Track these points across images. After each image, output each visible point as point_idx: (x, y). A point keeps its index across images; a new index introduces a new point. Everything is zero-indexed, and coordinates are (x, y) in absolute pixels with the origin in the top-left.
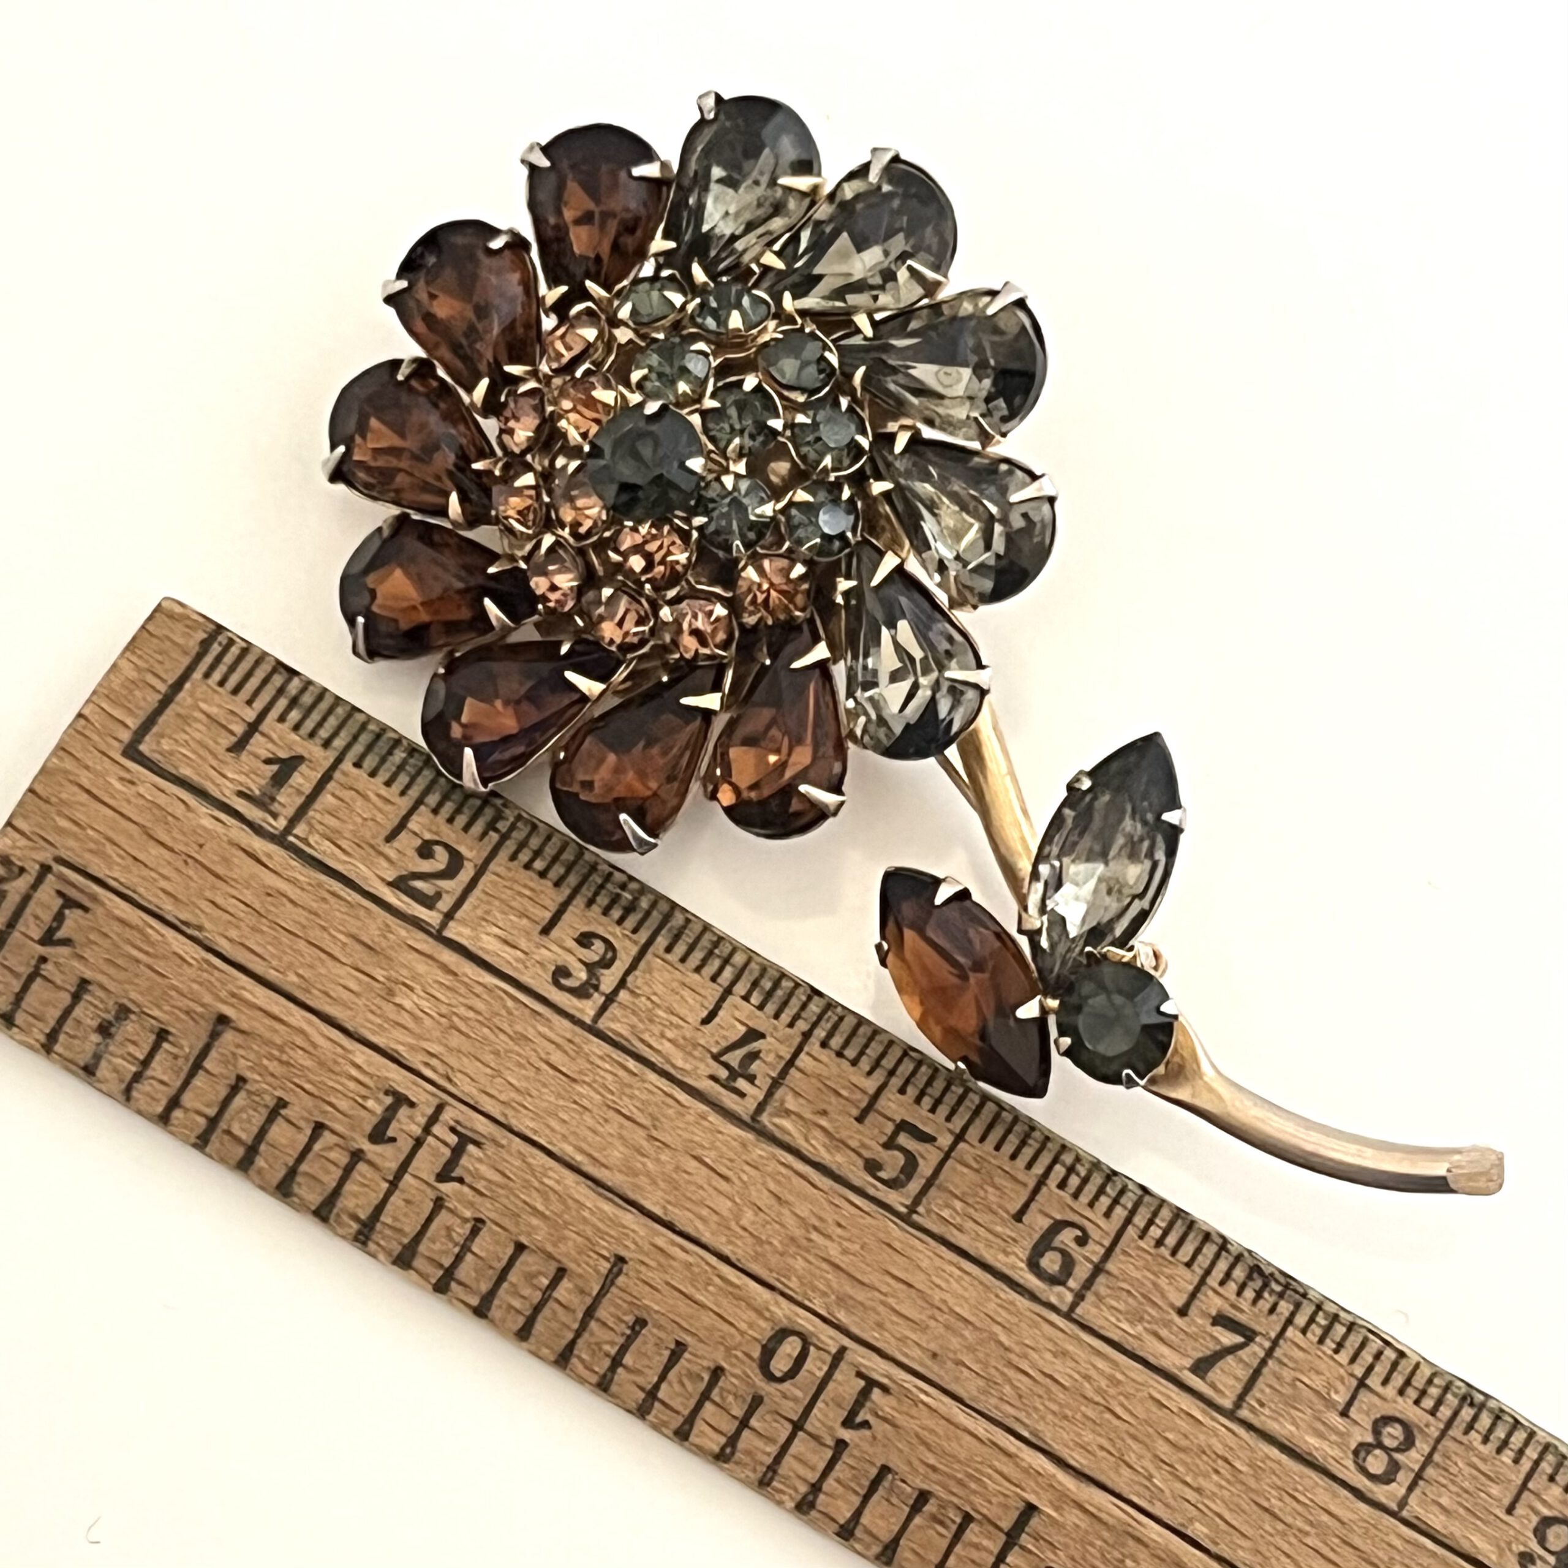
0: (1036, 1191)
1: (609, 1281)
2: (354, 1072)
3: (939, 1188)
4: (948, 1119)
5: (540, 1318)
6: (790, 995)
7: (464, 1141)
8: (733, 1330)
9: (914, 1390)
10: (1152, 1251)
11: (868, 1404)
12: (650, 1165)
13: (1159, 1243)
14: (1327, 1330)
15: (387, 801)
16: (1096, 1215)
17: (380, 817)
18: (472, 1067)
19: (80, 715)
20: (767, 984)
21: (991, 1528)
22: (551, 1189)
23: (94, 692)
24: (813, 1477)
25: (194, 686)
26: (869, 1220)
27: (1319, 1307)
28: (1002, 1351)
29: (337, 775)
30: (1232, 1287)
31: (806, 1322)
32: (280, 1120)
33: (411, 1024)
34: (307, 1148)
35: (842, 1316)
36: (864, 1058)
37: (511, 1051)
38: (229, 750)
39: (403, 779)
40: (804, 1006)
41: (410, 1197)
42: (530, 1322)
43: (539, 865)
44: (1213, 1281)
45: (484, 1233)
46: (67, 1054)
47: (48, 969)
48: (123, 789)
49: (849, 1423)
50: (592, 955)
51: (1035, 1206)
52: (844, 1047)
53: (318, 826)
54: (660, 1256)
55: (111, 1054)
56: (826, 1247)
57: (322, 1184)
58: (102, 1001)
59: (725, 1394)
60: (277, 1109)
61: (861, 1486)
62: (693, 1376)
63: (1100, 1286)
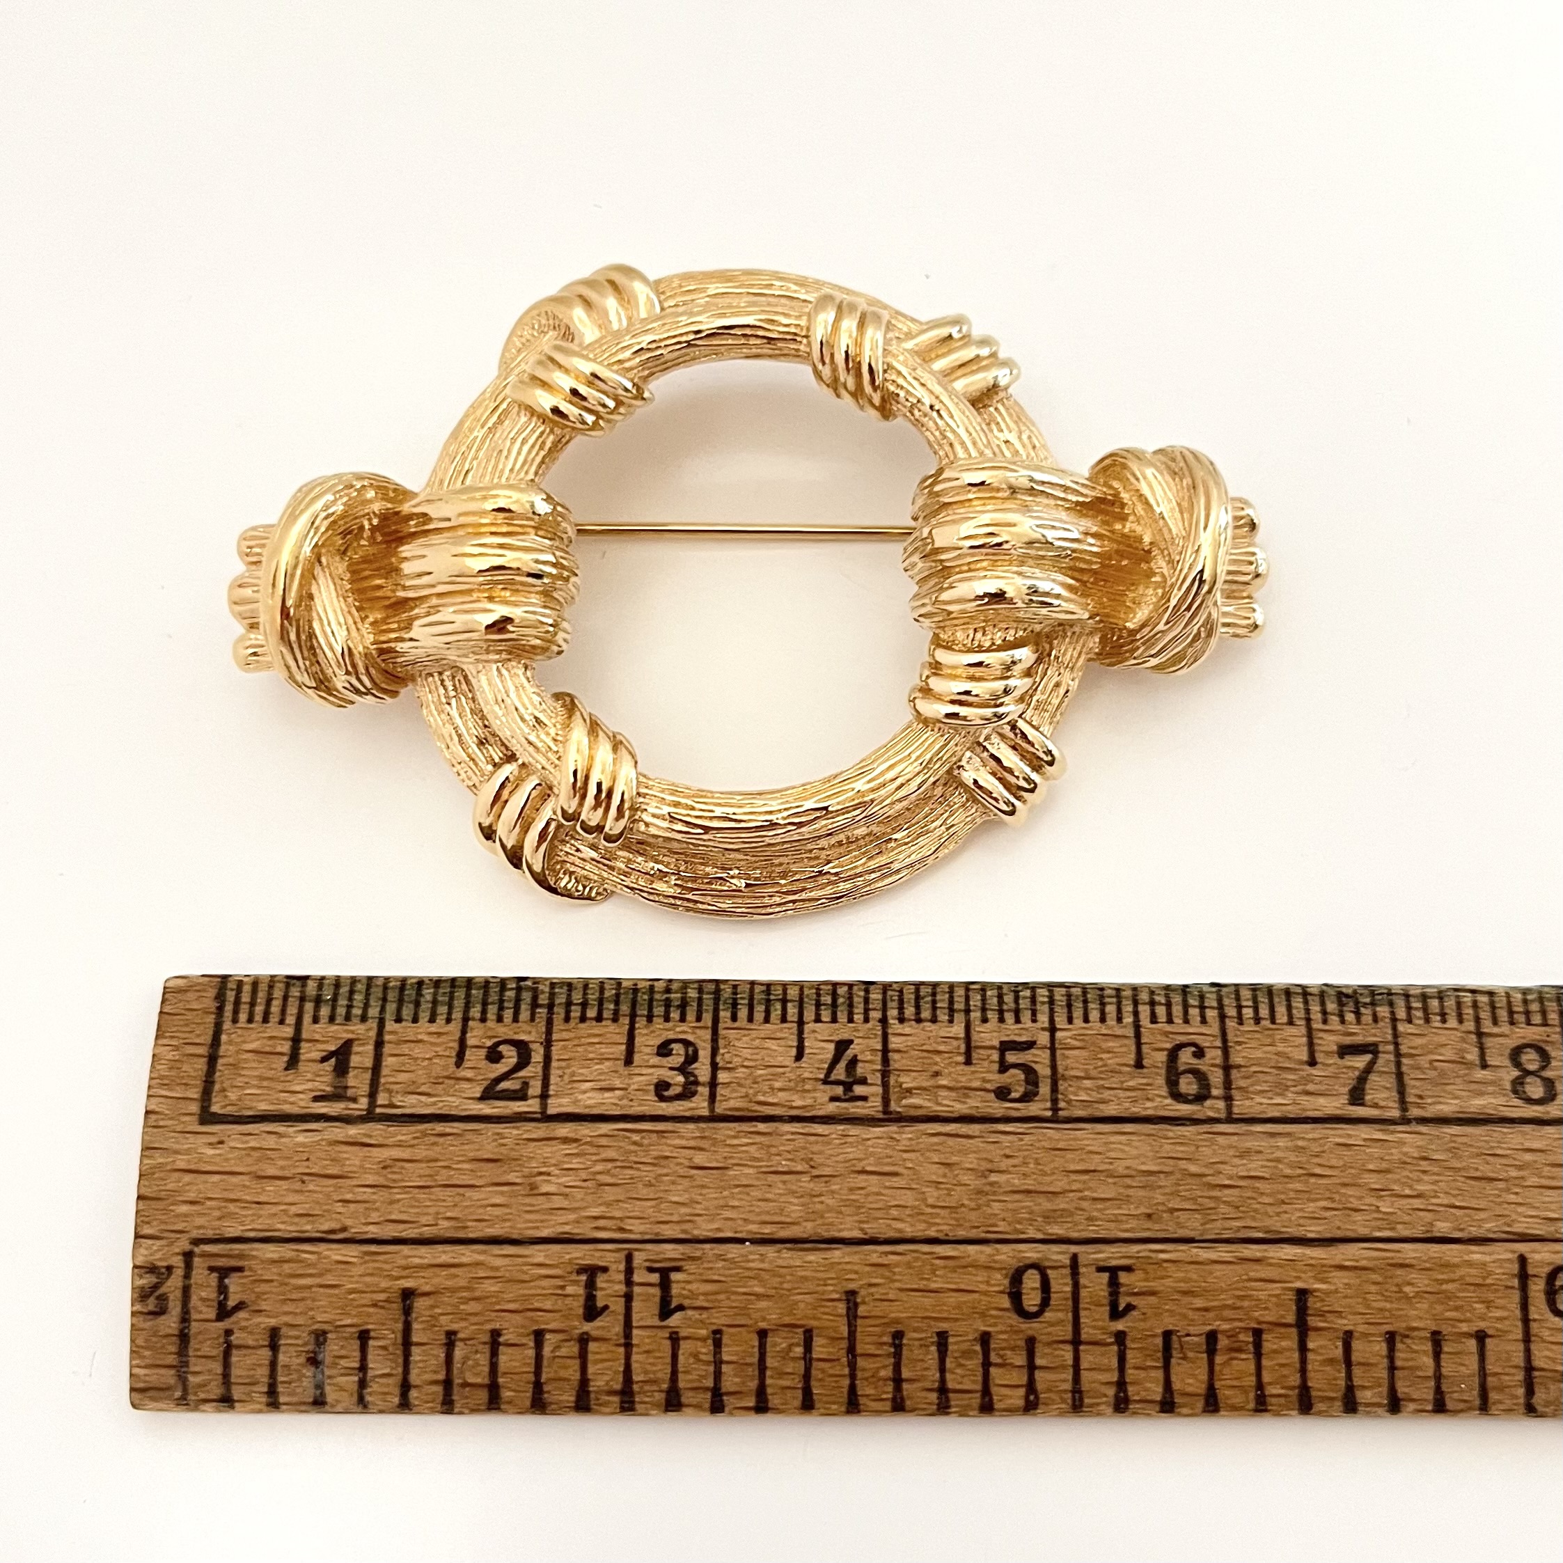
0: (1138, 1035)
1: (852, 1318)
2: (543, 1271)
3: (1064, 1078)
4: (1034, 1021)
5: (813, 1383)
6: (850, 997)
7: (665, 1273)
8: (976, 1296)
9: (1153, 1255)
10: (1257, 1029)
11: (1122, 1290)
12: (830, 1202)
13: (1257, 1020)
14: (1425, 1009)
15: (439, 1034)
16: (1195, 1027)
17: (441, 1051)
18: (637, 1208)
19: (147, 1112)
20: (828, 1000)
21: (1282, 1330)
22: (761, 1269)
23: (149, 1087)
24: (1114, 1377)
25: (229, 1036)
26: (1027, 1138)
27: (1407, 996)
29: (387, 1037)
30: (1333, 1019)
31: (1031, 1253)
32: (502, 1348)
33: (565, 1204)
34: (539, 1358)
35: (1056, 1230)
36: (938, 1012)
37: (661, 1175)
38: (286, 1069)
39: (442, 1010)
40: (866, 1001)
41: (647, 1348)
42: (807, 1392)
43: (592, 1013)
44: (1317, 1024)
45: (725, 1340)
46: (294, 1399)
47: (237, 1338)
48: (218, 1152)
49: (1115, 1314)
50: (677, 1059)
51: (1145, 1049)
52: (918, 1012)
53: (395, 1087)
54: (881, 1271)
55: (330, 1377)
56: (1008, 1181)
57: (569, 1380)
58: (297, 1338)
59: (1002, 1352)
60: (494, 1341)
61: (1156, 1360)
62: (967, 1354)
63: (1238, 1081)
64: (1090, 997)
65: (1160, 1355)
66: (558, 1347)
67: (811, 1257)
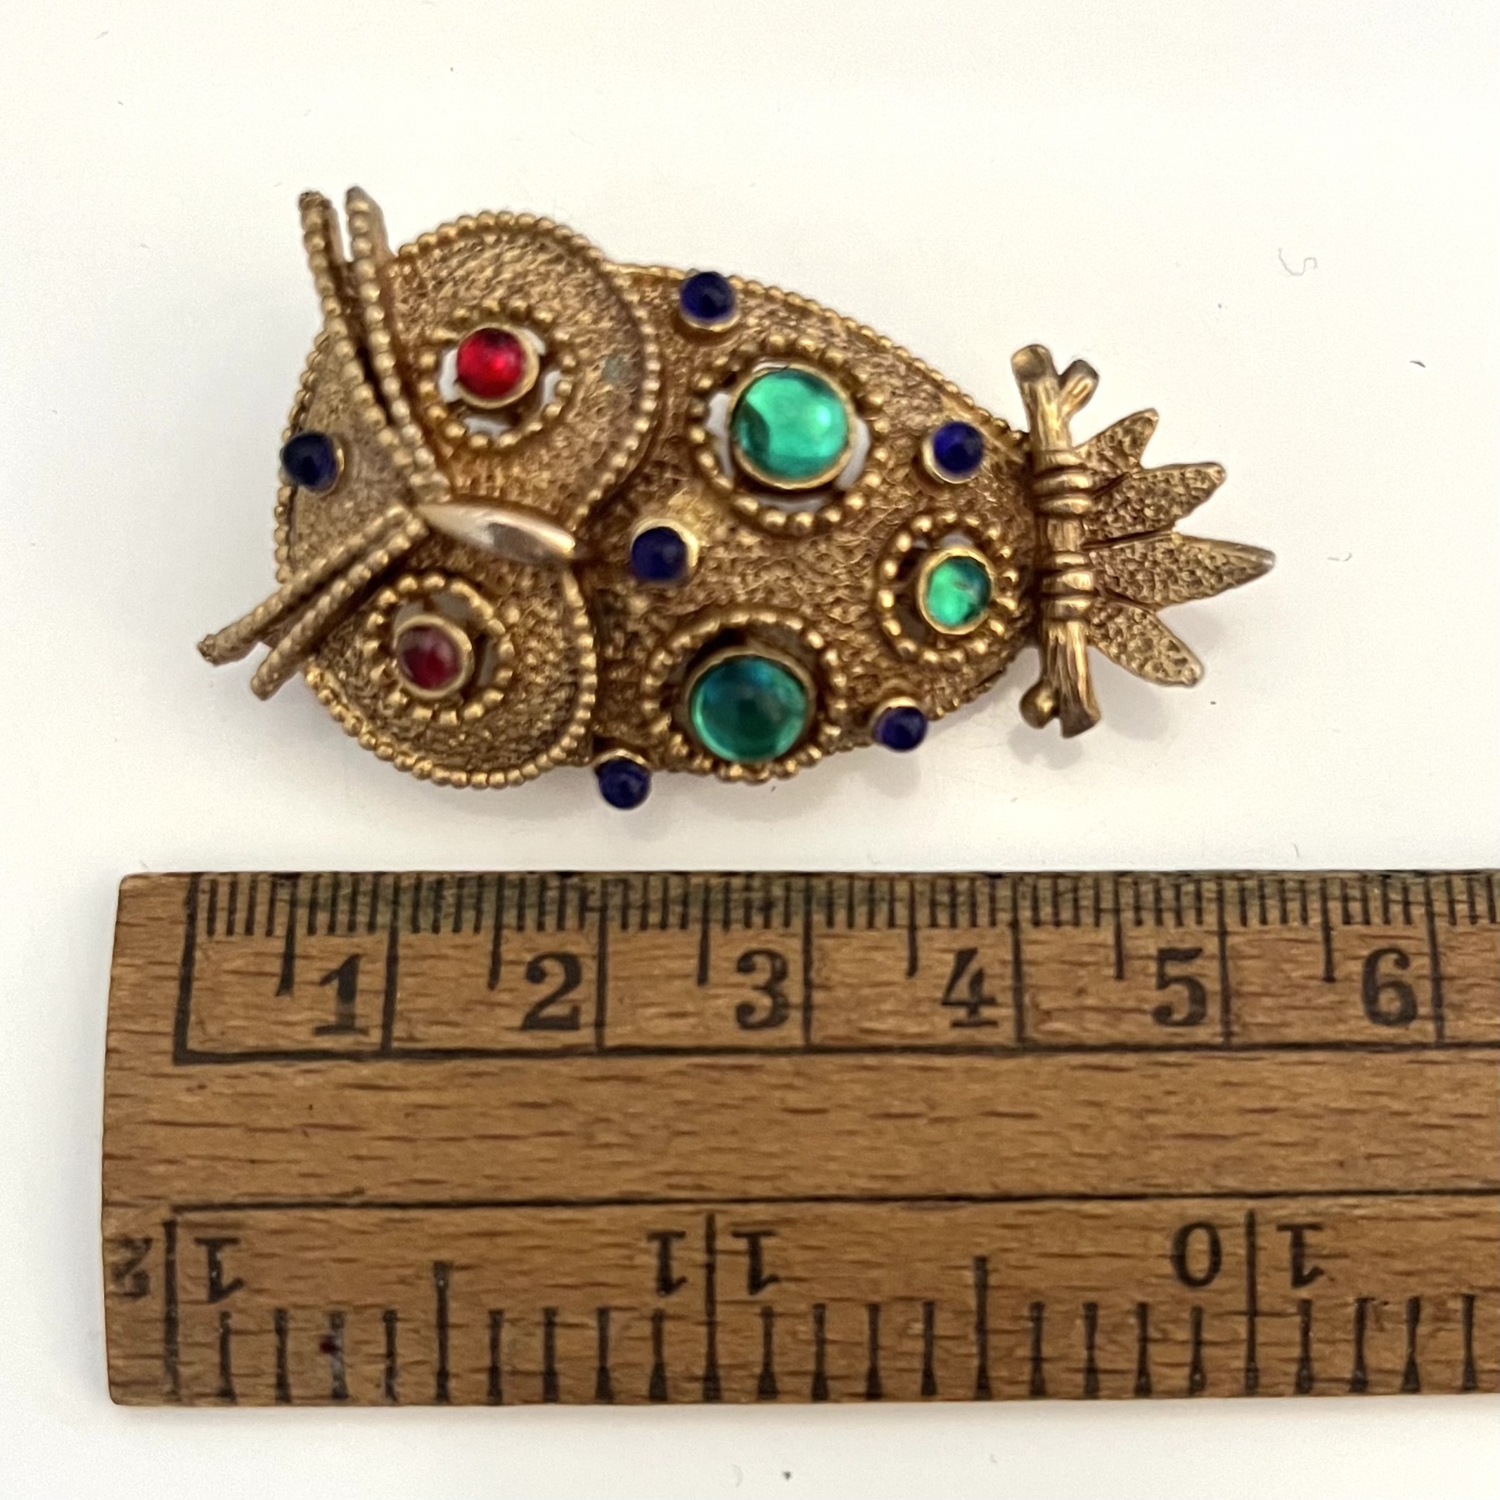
0: (1328, 940)
1: (982, 1287)
2: (604, 1239)
3: (1240, 995)
4: (1200, 921)
5: (936, 1365)
6: (972, 894)
7: (753, 1239)
8: (1131, 1261)
9: (1346, 1211)
10: (1472, 930)
11: (1308, 1251)
12: (954, 1151)
13: (1474, 918)
15: (466, 947)
16: (1398, 928)
17: (470, 969)
18: (718, 1161)
19: (109, 1051)
20: (944, 898)
21: (1497, 1295)
22: (869, 1233)
23: (109, 1020)
24: (1296, 1352)
25: (205, 952)
26: (1192, 1071)
28: (1398, 1120)
29: (401, 952)
31: (1197, 1209)
32: (559, 1329)
33: (629, 1157)
34: (604, 1339)
35: (1230, 1183)
36: (1081, 913)
37: (746, 1121)
38: (278, 994)
39: (469, 916)
40: (993, 899)
41: (734, 1326)
42: (928, 1375)
43: (654, 918)
45: (829, 1315)
46: (309, 1393)
47: (235, 1322)
48: (198, 1098)
49: (1300, 1280)
50: (762, 977)
51: (1337, 956)
52: (1056, 913)
53: (414, 1016)
54: (1016, 1233)
55: (351, 1366)
56: (1170, 1124)
57: (640, 1365)
58: (307, 1321)
59: (1163, 1326)
60: (550, 1320)
61: (1348, 1333)
62: (1121, 1328)
63: (1451, 996)
64: (1268, 891)
65: (1351, 1327)
66: (627, 1327)
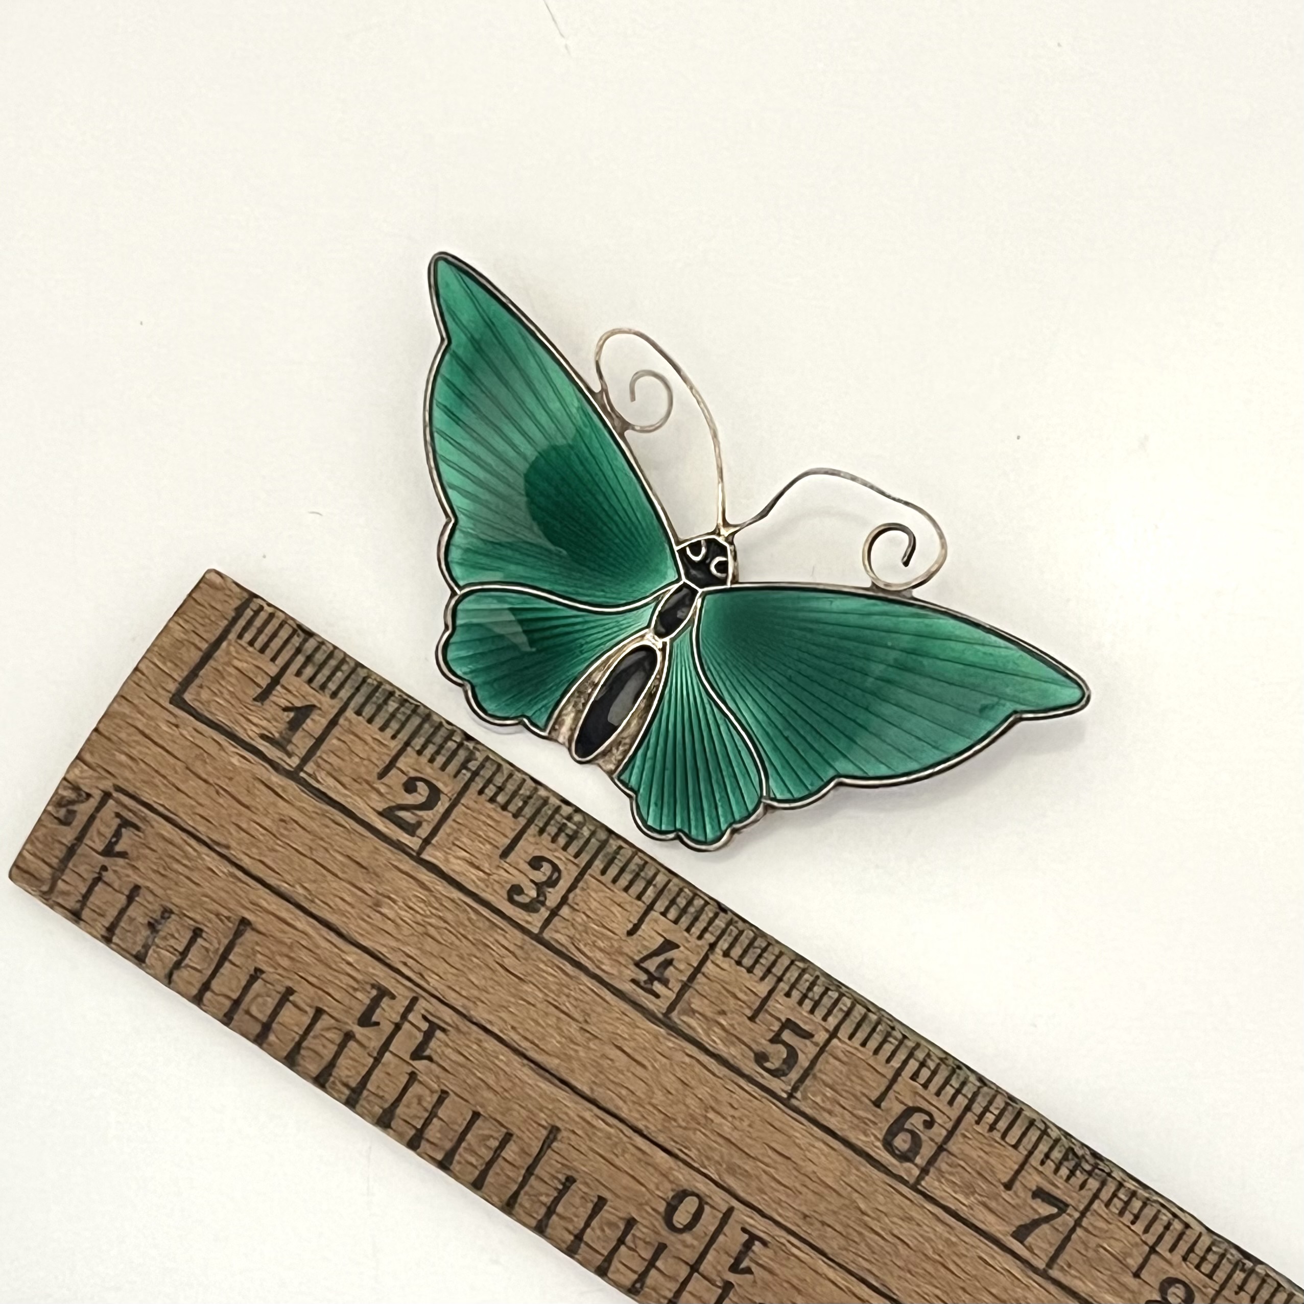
0: (894, 1080)
1: (547, 1144)
2: (349, 969)
3: (814, 1077)
4: (825, 1019)
5: (491, 1173)
6: (701, 910)
7: (433, 1028)
8: (643, 1189)
9: (788, 1245)
10: (987, 1135)
11: (751, 1254)
12: (582, 1054)
13: (992, 1128)
14: (1127, 1204)
15: (380, 743)
16: (941, 1103)
17: (374, 758)
18: (442, 967)
19: (136, 669)
20: (682, 902)
22: (502, 1069)
23: (148, 651)
25: (229, 644)
26: (756, 1102)
27: (1120, 1185)
28: (859, 1214)
29: (341, 721)
30: (1050, 1165)
31: (702, 1186)
32: (288, 1005)
33: (393, 931)
34: (310, 1028)
35: (731, 1182)
36: (757, 966)
37: (473, 955)
38: (255, 699)
39: (395, 725)
40: (711, 923)
41: (389, 1071)
42: (483, 1174)
43: (501, 799)
44: (1035, 1160)
45: (448, 1102)
46: (124, 945)
47: (108, 876)
48: (170, 731)
49: (735, 1268)
50: (541, 876)
51: (891, 1094)
52: (742, 956)
53: (324, 764)
54: (586, 1126)
55: (158, 946)
56: (720, 1125)
57: (322, 1057)
58: (149, 902)
59: (637, 1240)
60: (286, 996)
62: (611, 1225)
63: (942, 1163)
64: (880, 1027)
66: (328, 1029)
67: (542, 1085)
